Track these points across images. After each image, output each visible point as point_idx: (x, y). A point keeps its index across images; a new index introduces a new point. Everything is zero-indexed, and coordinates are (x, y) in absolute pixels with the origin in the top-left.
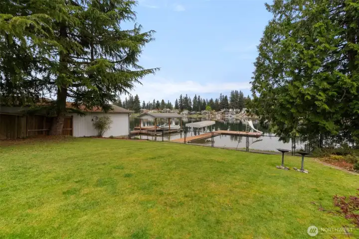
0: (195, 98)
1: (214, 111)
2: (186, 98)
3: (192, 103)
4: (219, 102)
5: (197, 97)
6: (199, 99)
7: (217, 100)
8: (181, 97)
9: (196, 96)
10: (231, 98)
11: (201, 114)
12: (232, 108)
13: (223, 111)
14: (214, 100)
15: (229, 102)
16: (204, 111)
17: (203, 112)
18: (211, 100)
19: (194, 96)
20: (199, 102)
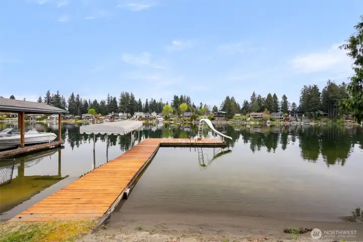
0: (73, 96)
1: (100, 114)
2: (57, 97)
3: (67, 104)
4: (106, 103)
5: (75, 96)
6: (78, 99)
7: (103, 103)
8: (48, 94)
9: (73, 95)
10: (121, 100)
11: (81, 119)
12: (123, 112)
13: (110, 115)
14: (99, 102)
15: (118, 105)
16: (87, 115)
17: (84, 116)
18: (95, 102)
19: (71, 94)
20: (78, 103)
